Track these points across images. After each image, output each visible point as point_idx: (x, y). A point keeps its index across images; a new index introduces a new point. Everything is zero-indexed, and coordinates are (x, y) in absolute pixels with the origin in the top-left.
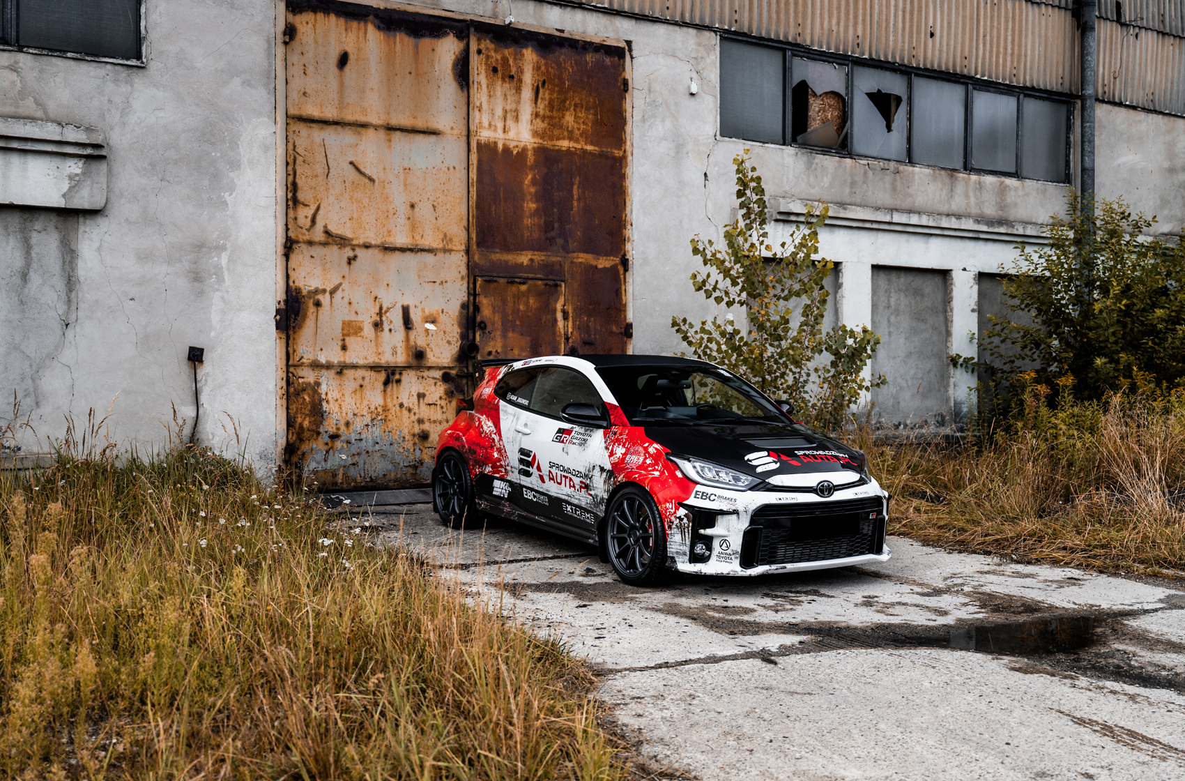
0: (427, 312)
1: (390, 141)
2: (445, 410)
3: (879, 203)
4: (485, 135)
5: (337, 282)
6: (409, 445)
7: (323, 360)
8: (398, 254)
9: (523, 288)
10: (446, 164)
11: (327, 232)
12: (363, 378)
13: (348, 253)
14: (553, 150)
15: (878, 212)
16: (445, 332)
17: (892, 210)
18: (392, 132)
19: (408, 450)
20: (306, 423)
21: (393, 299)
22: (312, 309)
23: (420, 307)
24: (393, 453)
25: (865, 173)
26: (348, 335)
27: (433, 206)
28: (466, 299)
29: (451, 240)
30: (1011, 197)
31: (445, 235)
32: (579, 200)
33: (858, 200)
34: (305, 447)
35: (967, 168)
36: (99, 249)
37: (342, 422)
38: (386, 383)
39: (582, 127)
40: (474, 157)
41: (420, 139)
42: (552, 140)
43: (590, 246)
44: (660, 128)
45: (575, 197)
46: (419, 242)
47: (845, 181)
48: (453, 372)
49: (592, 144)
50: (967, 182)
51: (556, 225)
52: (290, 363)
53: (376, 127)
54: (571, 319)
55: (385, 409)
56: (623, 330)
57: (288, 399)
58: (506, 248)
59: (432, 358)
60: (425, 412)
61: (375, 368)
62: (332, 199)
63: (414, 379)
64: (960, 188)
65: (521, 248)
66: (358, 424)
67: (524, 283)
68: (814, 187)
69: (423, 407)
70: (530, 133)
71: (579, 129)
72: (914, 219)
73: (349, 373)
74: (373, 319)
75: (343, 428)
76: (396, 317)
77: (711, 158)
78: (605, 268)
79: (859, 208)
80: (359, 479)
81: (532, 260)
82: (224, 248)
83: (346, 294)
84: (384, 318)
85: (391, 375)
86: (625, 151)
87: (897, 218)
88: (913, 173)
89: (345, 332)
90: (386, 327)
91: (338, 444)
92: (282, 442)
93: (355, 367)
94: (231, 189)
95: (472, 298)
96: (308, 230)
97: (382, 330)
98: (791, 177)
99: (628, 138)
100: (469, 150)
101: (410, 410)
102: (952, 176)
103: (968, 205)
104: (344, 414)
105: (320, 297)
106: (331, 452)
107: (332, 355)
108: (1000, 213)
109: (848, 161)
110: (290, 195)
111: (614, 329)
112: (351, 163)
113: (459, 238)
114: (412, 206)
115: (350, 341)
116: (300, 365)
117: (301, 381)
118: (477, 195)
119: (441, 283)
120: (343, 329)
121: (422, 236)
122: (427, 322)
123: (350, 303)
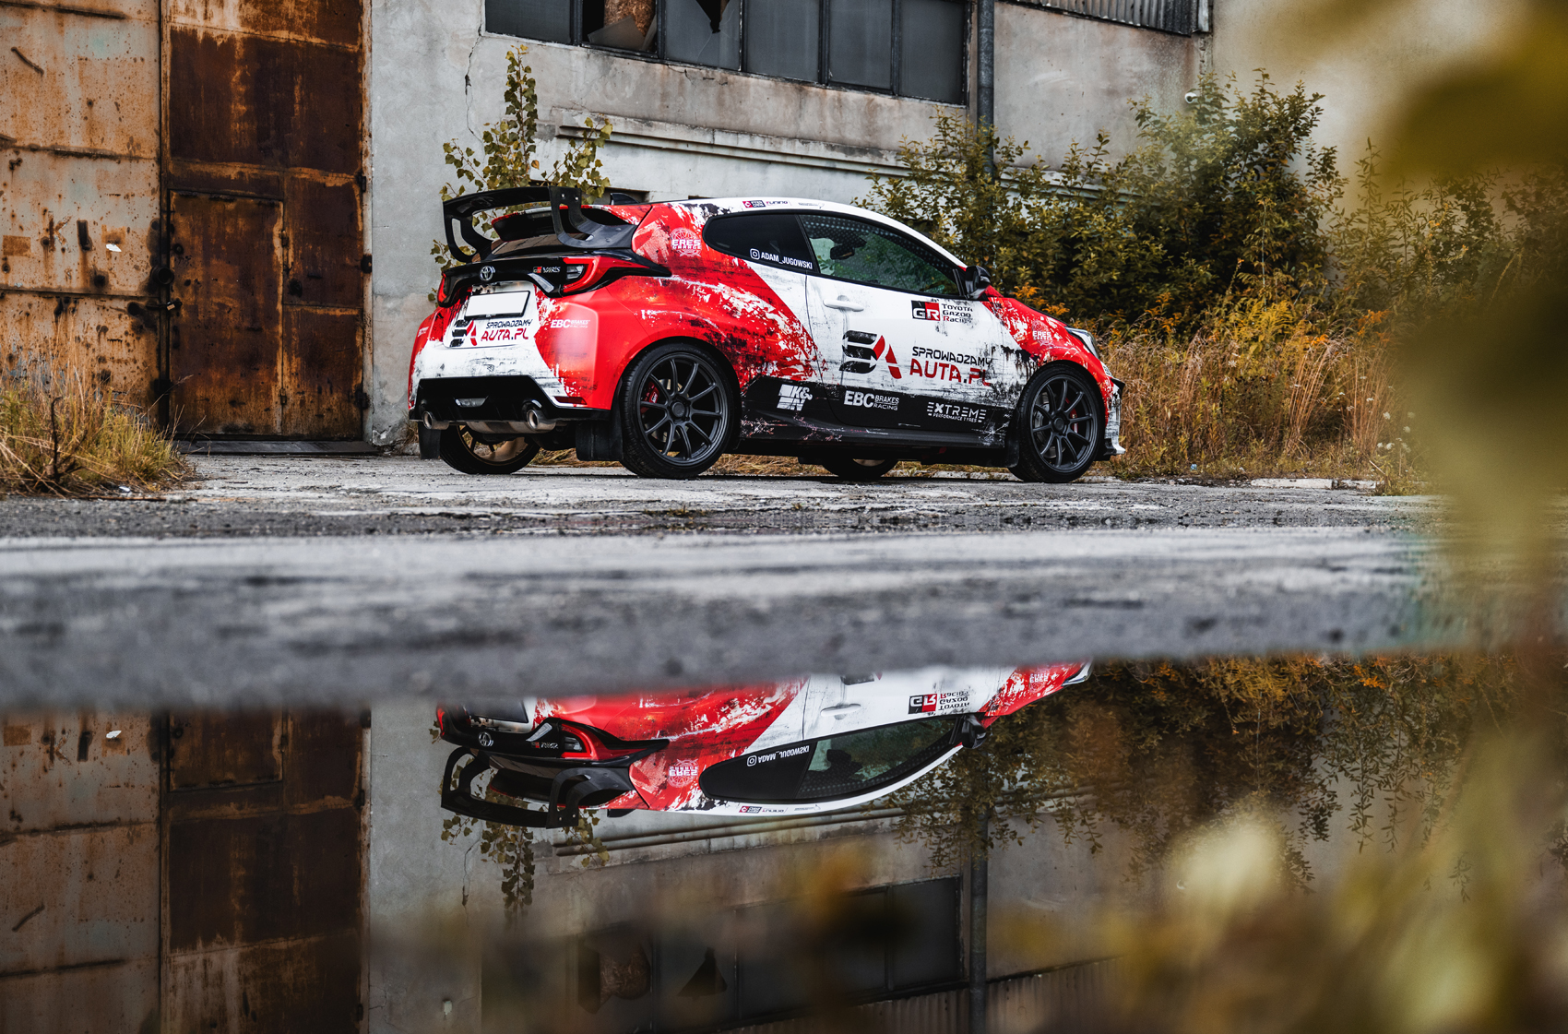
0: (109, 230)
1: (62, 25)
2: (131, 348)
3: (701, 120)
4: (181, 21)
6: (87, 387)
8: (72, 161)
9: (231, 206)
10: (133, 54)
12: (30, 305)
14: (268, 42)
15: (694, 131)
16: (131, 255)
17: (713, 129)
18: (65, 15)
21: (67, 213)
23: (100, 223)
25: (682, 82)
26: (12, 254)
27: (116, 104)
28: (157, 216)
29: (139, 145)
30: (882, 120)
31: (131, 140)
32: (301, 103)
33: (672, 116)
35: (824, 80)
37: (4, 356)
38: (58, 313)
39: (305, 14)
40: (167, 47)
41: (99, 23)
42: (267, 30)
43: (316, 159)
44: (405, 20)
45: (297, 100)
46: (98, 147)
47: (654, 91)
48: (142, 303)
49: (318, 36)
50: (822, 99)
51: (273, 133)
53: (45, 9)
54: (291, 246)
55: (58, 342)
56: (359, 264)
58: (209, 159)
59: (115, 285)
60: (106, 349)
61: (44, 293)
63: (93, 309)
64: (811, 106)
65: (227, 158)
66: (24, 359)
67: (231, 201)
68: (612, 98)
69: (105, 343)
70: (239, 20)
71: (301, 18)
72: (744, 142)
73: (12, 298)
74: (41, 237)
75: (5, 363)
76: (70, 235)
77: (474, 58)
78: (335, 188)
79: (668, 125)
81: (241, 174)
83: (7, 205)
84: (55, 236)
85: (64, 303)
86: (361, 46)
87: (720, 139)
88: (747, 85)
89: (7, 250)
90: (58, 246)
93: (20, 291)
95: (165, 216)
97: (53, 250)
98: (581, 84)
99: (366, 30)
100: (161, 39)
101: (88, 346)
102: (801, 90)
103: (823, 127)
104: (6, 347)
108: (868, 138)
109: (659, 67)
111: (348, 261)
112: (14, 50)
113: (149, 141)
114: (90, 103)
115: (15, 261)
118: (171, 93)
119: (127, 197)
120: (4, 247)
121: (103, 139)
122: (109, 242)
123: (13, 216)
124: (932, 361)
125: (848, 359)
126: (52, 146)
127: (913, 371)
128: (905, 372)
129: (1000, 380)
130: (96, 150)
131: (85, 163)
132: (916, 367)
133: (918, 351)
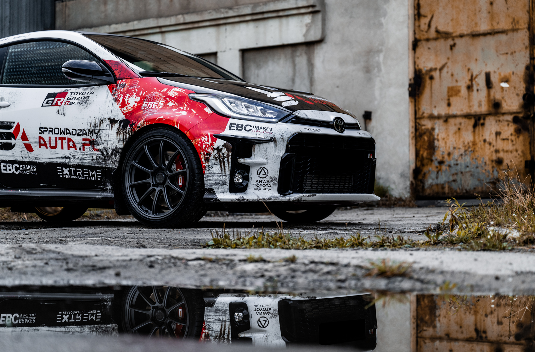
0: (502, 75)
2: (514, 142)
5: (443, 62)
6: (489, 168)
7: (436, 113)
8: (482, 39)
11: (437, 31)
12: (460, 124)
13: (450, 42)
16: (515, 88)
19: (489, 172)
20: (425, 154)
21: (479, 69)
22: (428, 81)
23: (498, 72)
24: (478, 173)
26: (452, 96)
28: (528, 62)
29: (518, 22)
31: (514, 19)
34: (425, 170)
36: (323, 62)
37: (446, 153)
38: (475, 126)
46: (495, 28)
48: (521, 115)
52: (417, 116)
55: (474, 143)
57: (416, 139)
59: (505, 107)
60: (500, 145)
61: (467, 116)
62: (441, 9)
63: (493, 122)
66: (456, 155)
69: (499, 141)
73: (452, 121)
74: (467, 84)
75: (446, 157)
76: (481, 81)
80: (459, 191)
82: (381, 51)
83: (449, 69)
84: (474, 83)
85: (478, 121)
89: (450, 94)
90: (475, 88)
91: (444, 167)
92: (413, 166)
93: (455, 116)
94: (385, 15)
95: (532, 62)
96: (427, 32)
97: (473, 91)
101: (490, 144)
104: (447, 148)
105: (433, 73)
106: (440, 173)
107: (441, 110)
110: (416, 12)
113: (523, 19)
114: (492, 3)
115: (453, 100)
116: (422, 118)
117: (423, 127)
119: (512, 54)
120: (448, 92)
121: (498, 23)
122: (502, 82)
123: (452, 75)
126: (471, 32)
127: (40, 145)
128: (35, 146)
130: (494, 30)
131: (489, 38)
132: (42, 142)
133: (42, 130)
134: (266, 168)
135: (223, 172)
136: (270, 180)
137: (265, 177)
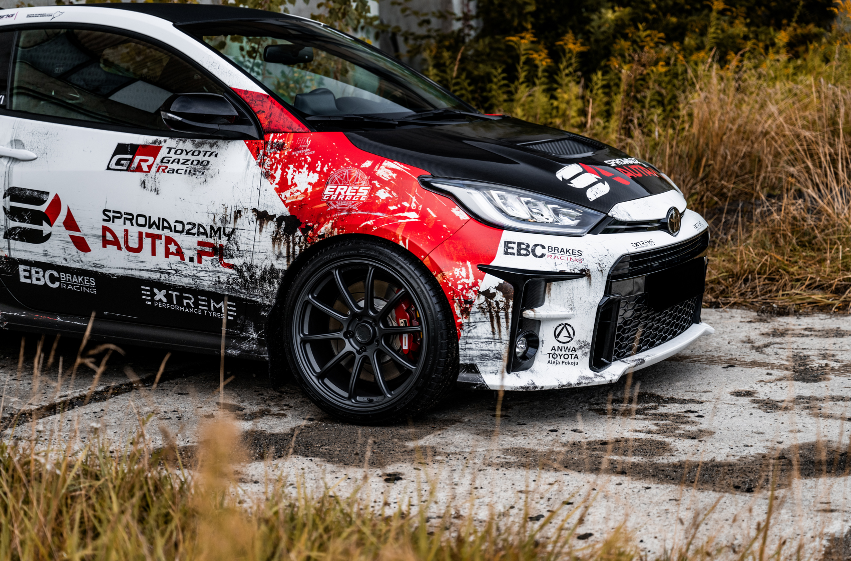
124: (134, 231)
125: (13, 224)
127: (105, 243)
128: (95, 244)
129: (248, 260)
132: (109, 236)
133: (109, 215)
134: (570, 326)
135: (497, 336)
136: (577, 347)
137: (569, 341)
